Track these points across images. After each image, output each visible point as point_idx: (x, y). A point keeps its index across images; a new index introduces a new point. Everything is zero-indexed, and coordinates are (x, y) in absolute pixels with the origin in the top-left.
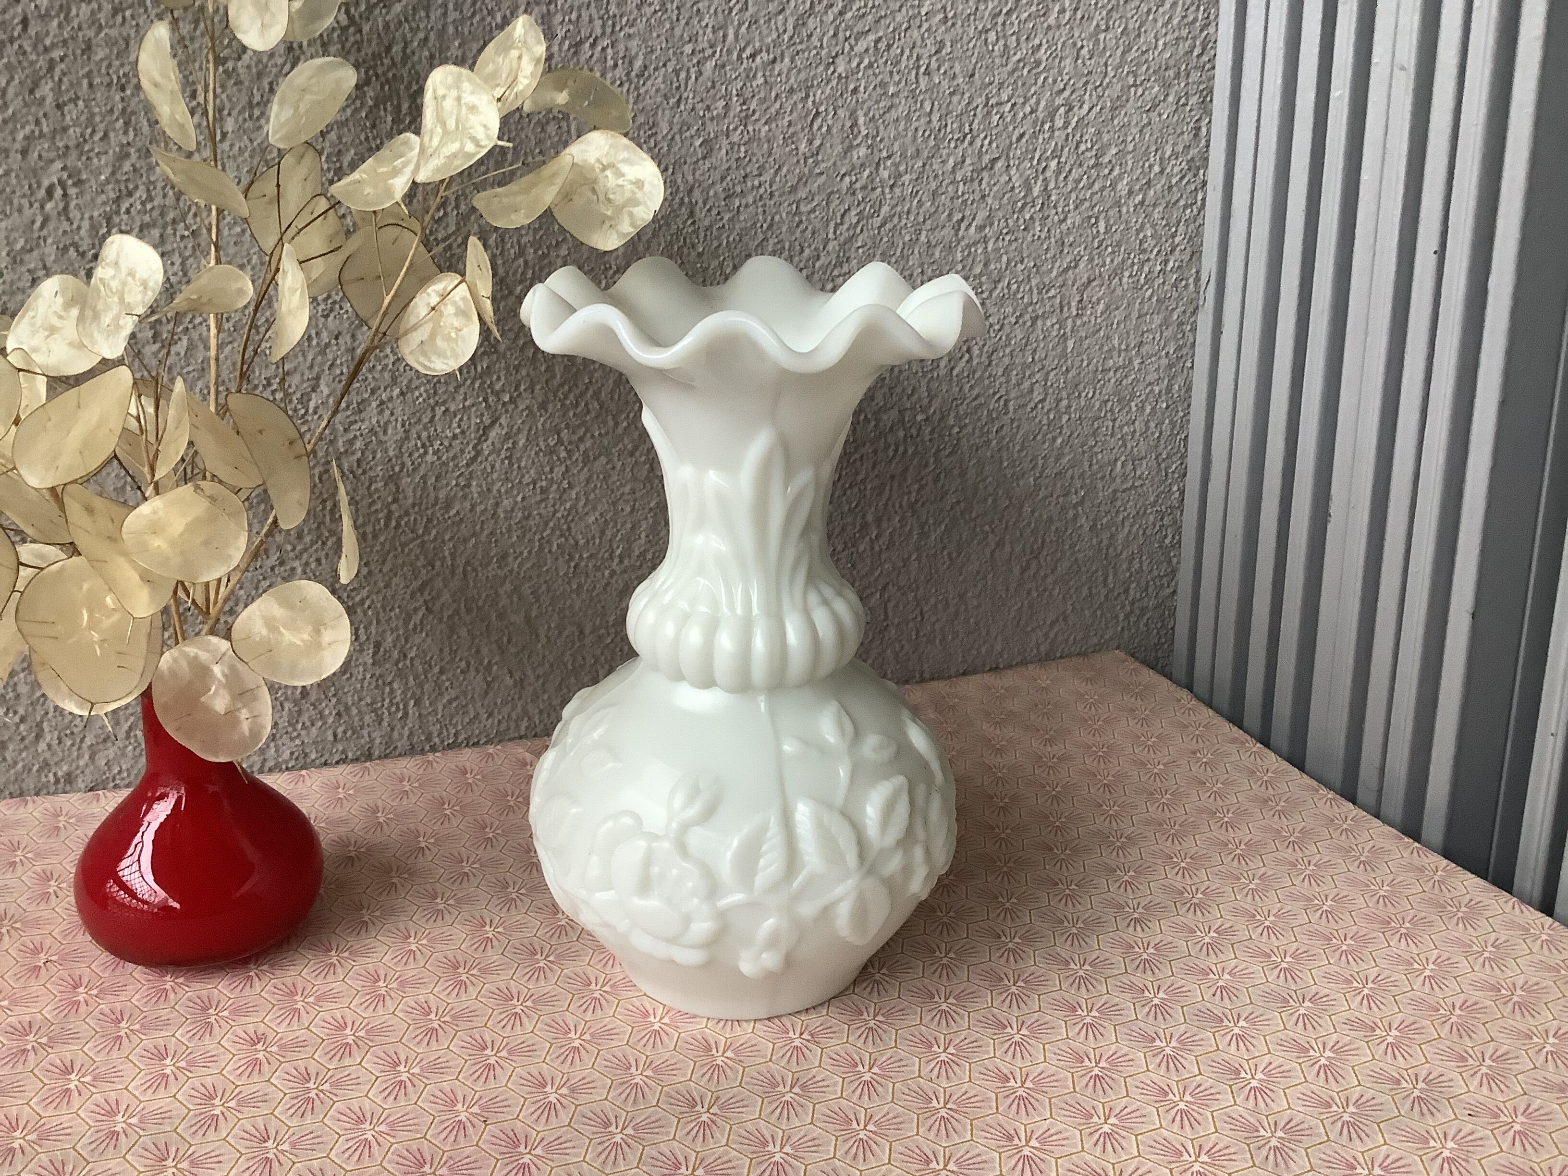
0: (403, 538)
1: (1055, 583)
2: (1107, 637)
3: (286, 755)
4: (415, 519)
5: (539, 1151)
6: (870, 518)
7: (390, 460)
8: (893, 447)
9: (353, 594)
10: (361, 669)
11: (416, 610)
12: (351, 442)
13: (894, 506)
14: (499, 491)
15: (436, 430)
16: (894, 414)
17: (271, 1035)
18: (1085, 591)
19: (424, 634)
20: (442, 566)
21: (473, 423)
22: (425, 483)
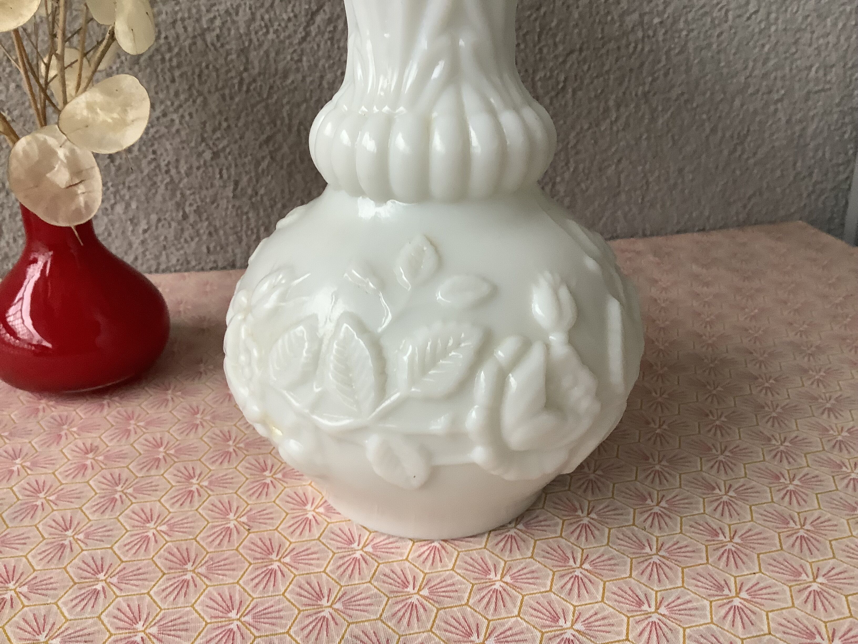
0: (253, 101)
1: (755, 164)
2: (792, 210)
3: (174, 261)
4: (261, 86)
5: (287, 560)
6: (611, 103)
7: (241, 36)
8: (633, 45)
9: (217, 142)
10: (225, 201)
11: (263, 158)
12: (212, 20)
13: (631, 93)
14: (324, 66)
15: (275, 14)
16: (635, 16)
17: (102, 447)
18: (778, 173)
19: (270, 177)
20: (282, 124)
21: (303, 8)
22: (268, 56)
